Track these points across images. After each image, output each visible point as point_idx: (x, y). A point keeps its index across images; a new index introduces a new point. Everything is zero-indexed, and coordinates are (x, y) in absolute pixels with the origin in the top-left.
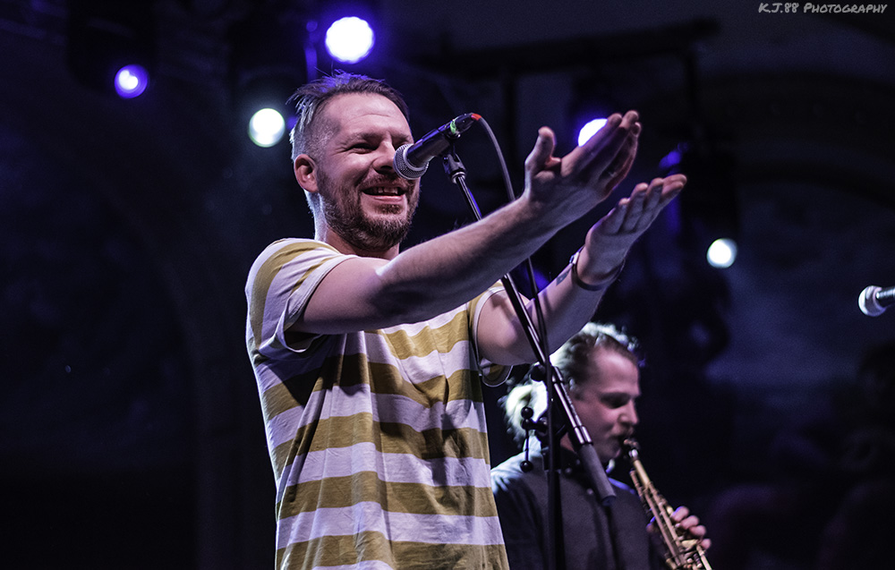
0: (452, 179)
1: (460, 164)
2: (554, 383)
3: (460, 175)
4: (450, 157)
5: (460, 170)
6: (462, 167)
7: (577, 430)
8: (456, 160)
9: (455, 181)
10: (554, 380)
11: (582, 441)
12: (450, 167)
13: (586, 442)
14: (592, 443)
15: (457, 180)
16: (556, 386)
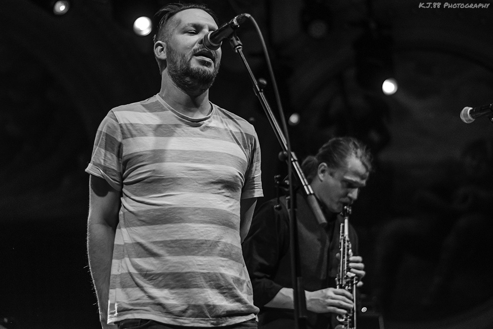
0: (235, 51)
1: (239, 42)
2: (292, 162)
3: (240, 48)
4: (234, 38)
5: (239, 45)
6: (241, 44)
7: (305, 187)
8: (237, 40)
9: (236, 51)
10: (292, 160)
11: (308, 193)
12: (234, 44)
13: (310, 194)
14: (314, 194)
15: (238, 51)
16: (294, 163)
